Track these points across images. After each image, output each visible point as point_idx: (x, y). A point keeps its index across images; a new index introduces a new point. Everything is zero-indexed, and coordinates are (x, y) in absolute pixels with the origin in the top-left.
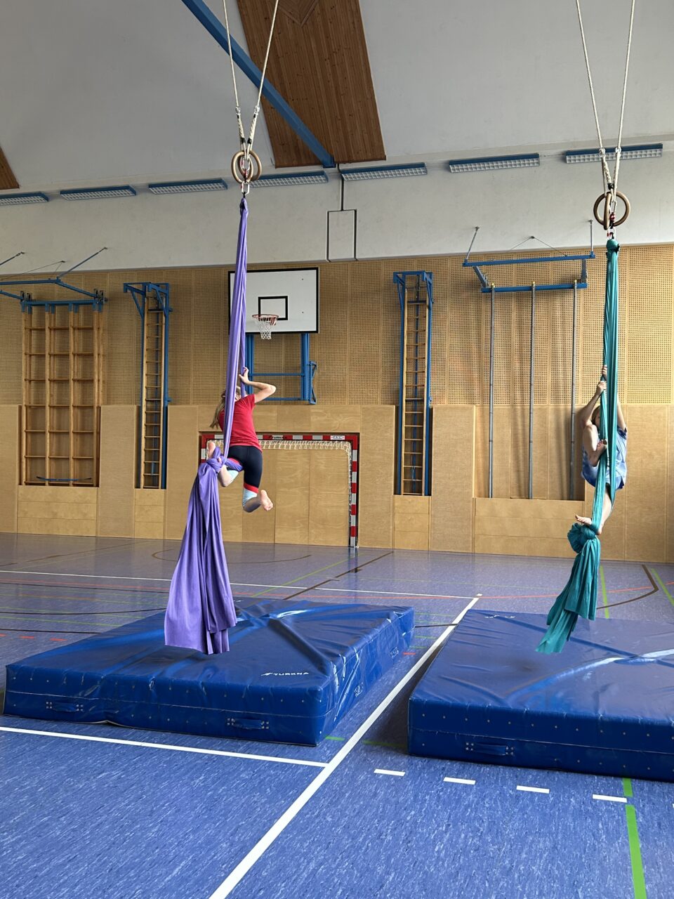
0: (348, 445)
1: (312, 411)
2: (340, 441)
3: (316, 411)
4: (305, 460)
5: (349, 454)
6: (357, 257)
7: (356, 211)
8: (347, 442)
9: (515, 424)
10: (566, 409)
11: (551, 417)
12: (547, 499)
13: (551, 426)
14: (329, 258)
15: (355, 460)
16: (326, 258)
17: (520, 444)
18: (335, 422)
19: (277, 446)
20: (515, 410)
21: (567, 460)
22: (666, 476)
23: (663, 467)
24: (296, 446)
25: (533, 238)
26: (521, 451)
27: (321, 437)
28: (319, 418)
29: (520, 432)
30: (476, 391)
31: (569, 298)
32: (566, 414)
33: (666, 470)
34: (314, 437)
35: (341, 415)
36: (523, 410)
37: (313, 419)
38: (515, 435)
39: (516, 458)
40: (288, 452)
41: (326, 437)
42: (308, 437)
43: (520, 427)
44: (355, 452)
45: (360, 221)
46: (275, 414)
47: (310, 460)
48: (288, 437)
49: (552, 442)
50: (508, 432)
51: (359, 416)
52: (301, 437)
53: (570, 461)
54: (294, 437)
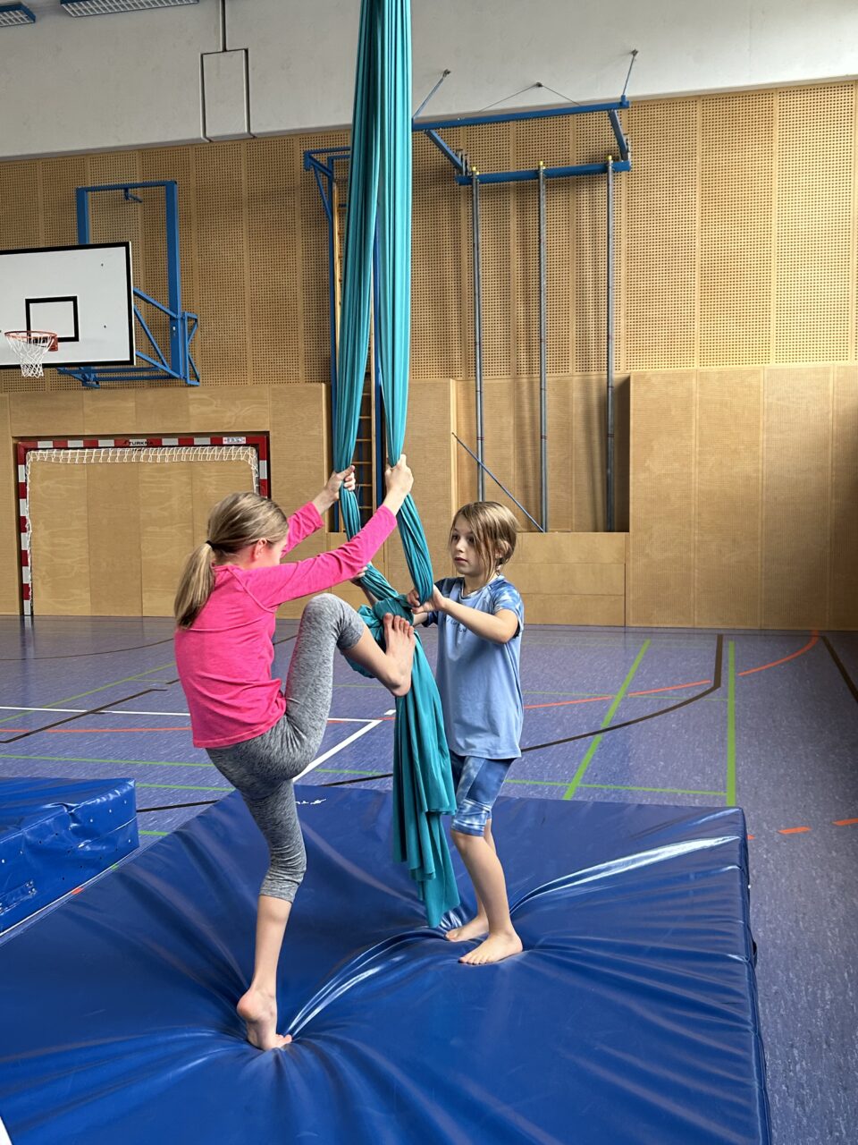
0: (251, 453)
1: (191, 396)
2: (240, 445)
3: (197, 396)
4: (184, 479)
5: (254, 468)
6: (252, 131)
7: (246, 51)
8: (250, 448)
9: (519, 407)
10: (600, 381)
11: (576, 395)
12: (572, 531)
13: (577, 409)
14: (208, 135)
15: (264, 476)
16: (202, 136)
17: (528, 441)
18: (229, 414)
19: (138, 457)
20: (518, 386)
21: (602, 466)
22: (760, 486)
23: (757, 471)
24: (168, 455)
25: (539, 85)
26: (529, 454)
27: (207, 441)
28: (204, 409)
29: (527, 421)
30: (457, 356)
31: (601, 191)
32: (600, 390)
33: (760, 475)
34: (197, 441)
35: (237, 402)
36: (531, 384)
37: (194, 409)
38: (519, 426)
39: (522, 465)
40: (155, 466)
41: (216, 440)
42: (186, 441)
43: (527, 415)
44: (264, 463)
45: (253, 69)
46: (132, 404)
47: (192, 478)
48: (154, 441)
49: (579, 436)
50: (509, 421)
51: (266, 404)
52: (175, 441)
53: (607, 467)
54: (165, 442)
